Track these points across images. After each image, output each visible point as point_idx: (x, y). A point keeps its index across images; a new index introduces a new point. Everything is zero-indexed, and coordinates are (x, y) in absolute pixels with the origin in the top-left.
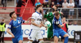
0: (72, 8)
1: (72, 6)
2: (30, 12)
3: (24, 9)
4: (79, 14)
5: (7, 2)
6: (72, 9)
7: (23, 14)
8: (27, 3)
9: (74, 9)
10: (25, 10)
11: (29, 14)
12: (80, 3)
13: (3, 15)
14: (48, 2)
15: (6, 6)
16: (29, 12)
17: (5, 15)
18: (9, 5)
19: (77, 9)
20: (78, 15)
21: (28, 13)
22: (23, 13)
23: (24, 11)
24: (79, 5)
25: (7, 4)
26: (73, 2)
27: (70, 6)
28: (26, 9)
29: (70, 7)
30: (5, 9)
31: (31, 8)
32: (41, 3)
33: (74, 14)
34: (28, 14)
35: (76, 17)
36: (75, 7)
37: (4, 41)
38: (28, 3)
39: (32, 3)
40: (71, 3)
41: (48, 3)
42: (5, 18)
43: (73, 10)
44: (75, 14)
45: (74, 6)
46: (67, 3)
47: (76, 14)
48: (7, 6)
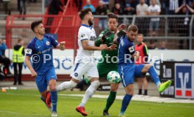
0: (155, 15)
1: (156, 10)
2: (73, 25)
3: (62, 19)
4: (171, 27)
5: (26, 4)
6: (156, 18)
7: (60, 28)
8: (66, 7)
9: (160, 18)
10: (63, 21)
11: (71, 28)
12: (171, 5)
13: (21, 30)
14: (107, 3)
15: (25, 13)
16: (71, 23)
17: (24, 31)
18: (30, 10)
19: (166, 16)
20: (167, 28)
21: (70, 26)
22: (59, 25)
23: (60, 23)
24: (170, 9)
25: (28, 8)
27: (151, 10)
28: (64, 18)
29: (153, 12)
30: (24, 19)
31: (74, 17)
32: (94, 6)
33: (160, 27)
34: (69, 28)
35: (164, 32)
36: (161, 13)
37: (23, 82)
38: (69, 6)
39: (77, 6)
40: (154, 5)
41: (107, 5)
42: (24, 36)
43: (158, 19)
44: (162, 27)
45: (159, 10)
47: (164, 27)
48: (28, 13)
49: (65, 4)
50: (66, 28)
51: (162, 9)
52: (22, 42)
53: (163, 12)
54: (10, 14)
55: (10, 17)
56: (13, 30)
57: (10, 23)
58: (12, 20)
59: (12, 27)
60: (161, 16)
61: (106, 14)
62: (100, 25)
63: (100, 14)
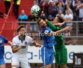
0: (69, 21)
1: (70, 18)
2: (12, 28)
3: (4, 24)
4: (80, 29)
6: (70, 23)
7: (3, 30)
8: (7, 16)
9: (73, 23)
10: (5, 26)
11: (11, 30)
16: (11, 27)
19: (77, 22)
20: (77, 30)
22: (2, 29)
23: (3, 27)
24: (80, 17)
26: (70, 13)
27: (67, 18)
28: (6, 23)
29: (68, 19)
31: (13, 23)
32: (27, 15)
34: (9, 31)
35: (75, 33)
36: (73, 20)
38: (9, 15)
39: (15, 15)
40: (68, 14)
43: (72, 24)
45: (72, 18)
47: (75, 29)
49: (7, 14)
50: (7, 31)
51: (74, 17)
53: (75, 19)
60: (74, 22)
61: (35, 21)
62: (31, 29)
63: (31, 21)
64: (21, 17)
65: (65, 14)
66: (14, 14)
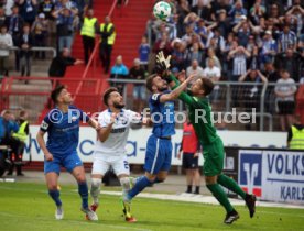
2: (97, 92)
3: (81, 83)
4: (235, 98)
5: (31, 60)
7: (78, 96)
9: (221, 86)
10: (83, 86)
11: (95, 96)
12: (235, 68)
13: (22, 98)
14: (146, 63)
15: (28, 74)
16: (94, 90)
17: (26, 99)
18: (37, 70)
19: (228, 83)
20: (229, 100)
21: (91, 94)
22: (77, 92)
23: (78, 89)
24: (235, 73)
25: (33, 67)
26: (216, 65)
28: (84, 82)
30: (26, 83)
31: (99, 81)
32: (127, 66)
33: (220, 98)
34: (90, 96)
35: (225, 106)
37: (23, 172)
38: (91, 65)
40: (211, 67)
41: (146, 66)
42: (27, 107)
43: (217, 88)
44: (222, 98)
45: (219, 75)
46: (199, 68)
47: (225, 98)
48: (33, 74)
50: (87, 96)
52: (26, 115)
53: (224, 77)
54: (7, 75)
55: (7, 79)
56: (11, 97)
57: (7, 88)
58: (11, 84)
59: (9, 93)
60: (222, 83)
61: (143, 78)
62: (135, 94)
63: (135, 77)
64: (116, 70)
65: (204, 67)
66: (101, 63)
